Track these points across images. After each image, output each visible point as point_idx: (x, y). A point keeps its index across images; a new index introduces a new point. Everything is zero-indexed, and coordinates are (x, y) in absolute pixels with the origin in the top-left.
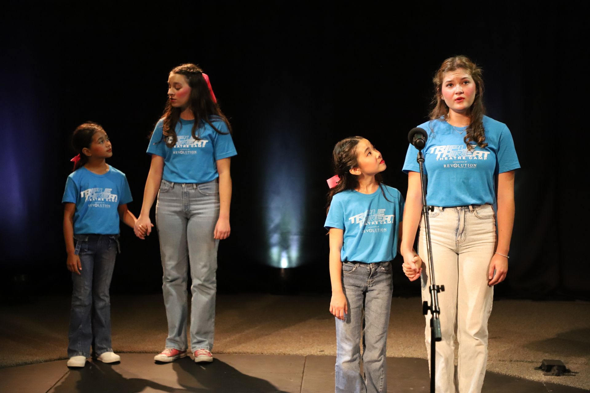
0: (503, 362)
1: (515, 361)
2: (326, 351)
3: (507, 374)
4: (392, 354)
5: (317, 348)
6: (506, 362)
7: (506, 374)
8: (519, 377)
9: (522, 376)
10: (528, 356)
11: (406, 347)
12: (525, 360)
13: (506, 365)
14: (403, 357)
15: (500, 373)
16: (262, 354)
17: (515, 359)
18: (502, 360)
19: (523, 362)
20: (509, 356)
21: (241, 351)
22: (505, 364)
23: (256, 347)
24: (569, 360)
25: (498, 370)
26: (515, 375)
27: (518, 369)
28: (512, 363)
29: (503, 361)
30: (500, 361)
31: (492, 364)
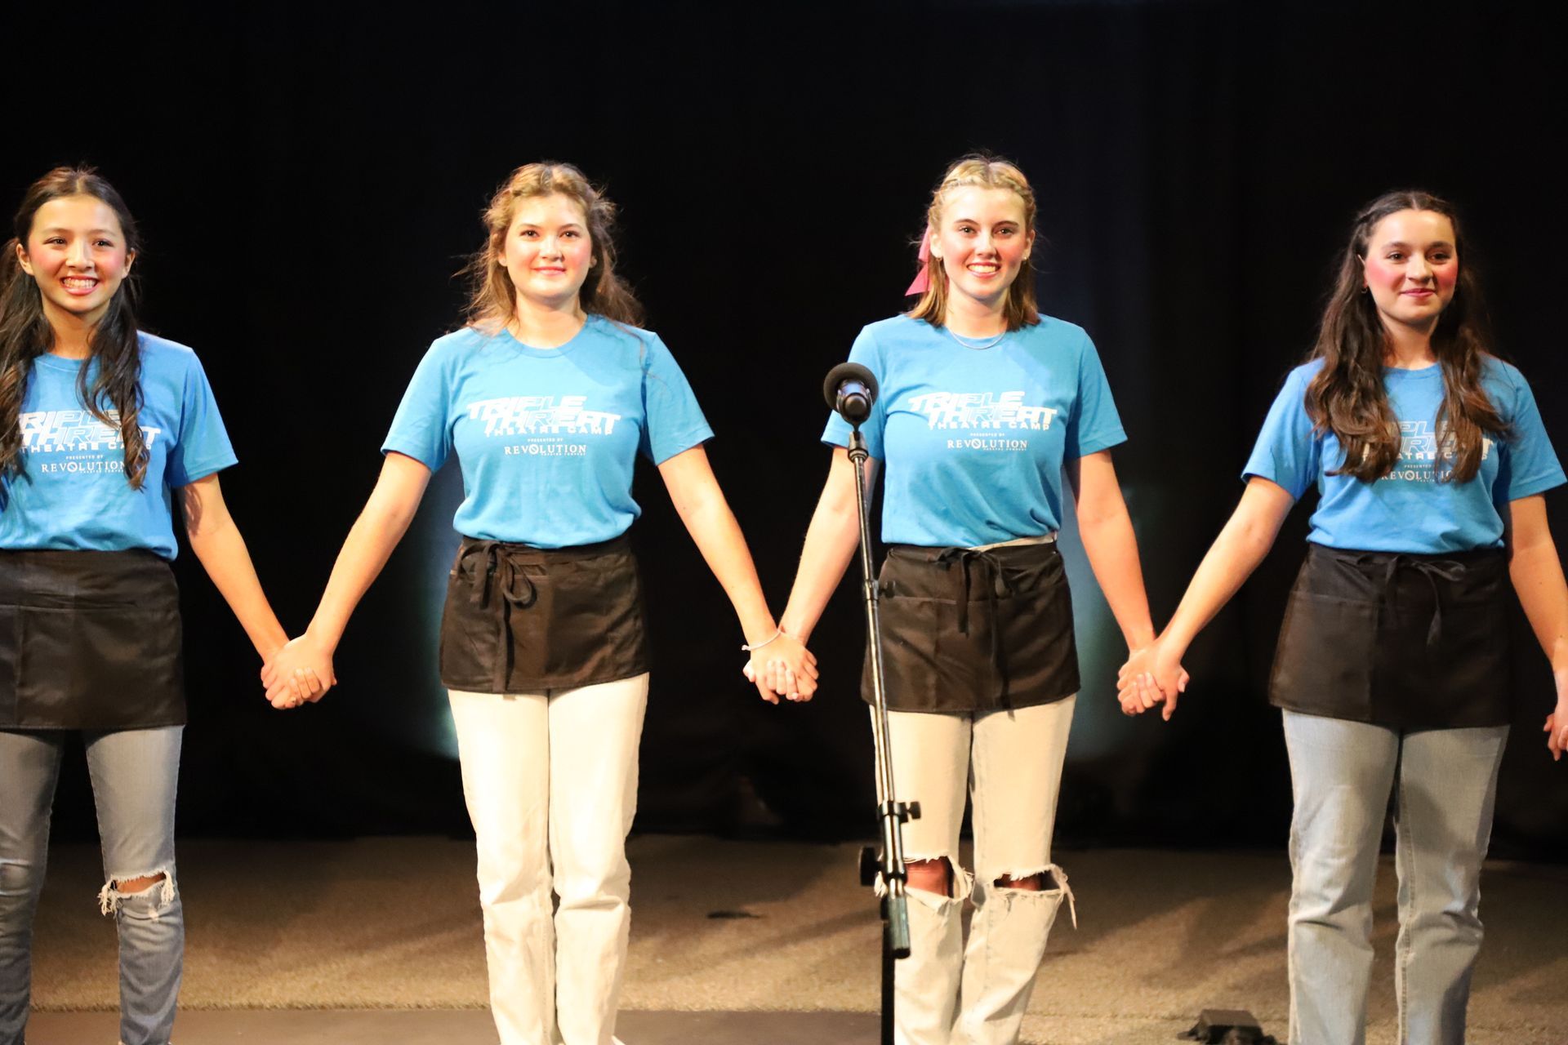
0: (1093, 1020)
1: (1125, 1017)
4: (787, 1001)
6: (1102, 1020)
10: (1159, 1001)
11: (828, 980)
12: (1154, 1012)
13: (1100, 1028)
14: (819, 1010)
16: (419, 1007)
17: (1125, 1011)
18: (1090, 1014)
19: (1147, 1017)
20: (1109, 1002)
21: (358, 1001)
22: (1099, 1026)
23: (400, 987)
24: (1272, 1011)
25: (1080, 1042)
27: (1134, 1037)
28: (1117, 1023)
29: (1092, 1017)
30: (1085, 1016)
31: (1064, 1025)
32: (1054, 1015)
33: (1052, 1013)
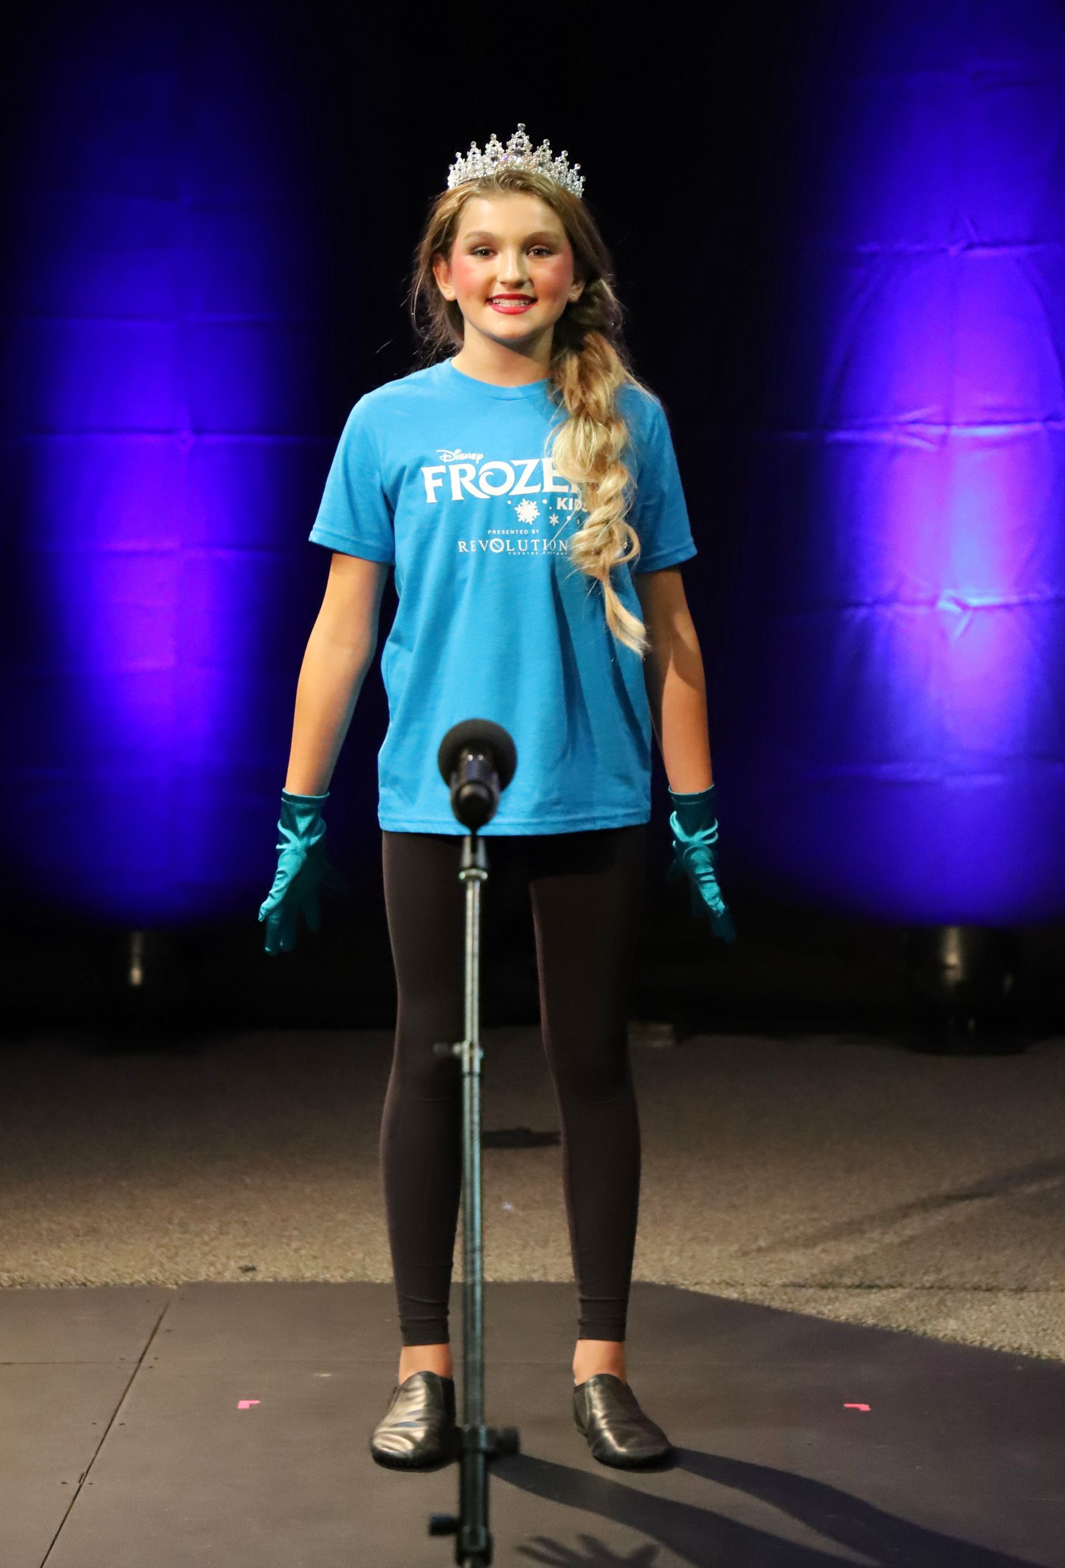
2: (262, 1267)
3: (987, 1345)
4: (535, 1271)
5: (228, 1257)
7: (982, 1343)
8: (1032, 1352)
9: (1045, 1352)
13: (994, 1307)
15: (958, 1339)
18: (984, 1287)
20: (1017, 1269)
25: (955, 1327)
26: (1016, 1346)
27: (1040, 1320)
29: (988, 1290)
30: (976, 1288)
31: (942, 1302)
32: (931, 1287)
33: (928, 1285)
